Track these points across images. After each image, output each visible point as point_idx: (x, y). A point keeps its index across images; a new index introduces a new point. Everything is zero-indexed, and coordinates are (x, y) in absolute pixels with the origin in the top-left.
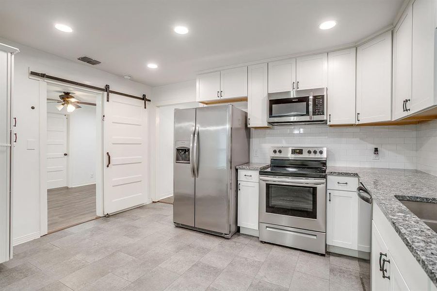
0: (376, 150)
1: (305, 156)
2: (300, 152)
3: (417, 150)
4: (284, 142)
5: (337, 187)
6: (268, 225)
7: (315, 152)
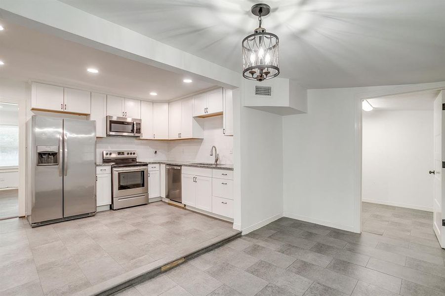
0: (156, 152)
1: (126, 156)
2: (123, 153)
3: (168, 152)
4: (109, 147)
5: (152, 169)
6: (119, 198)
7: (131, 154)
